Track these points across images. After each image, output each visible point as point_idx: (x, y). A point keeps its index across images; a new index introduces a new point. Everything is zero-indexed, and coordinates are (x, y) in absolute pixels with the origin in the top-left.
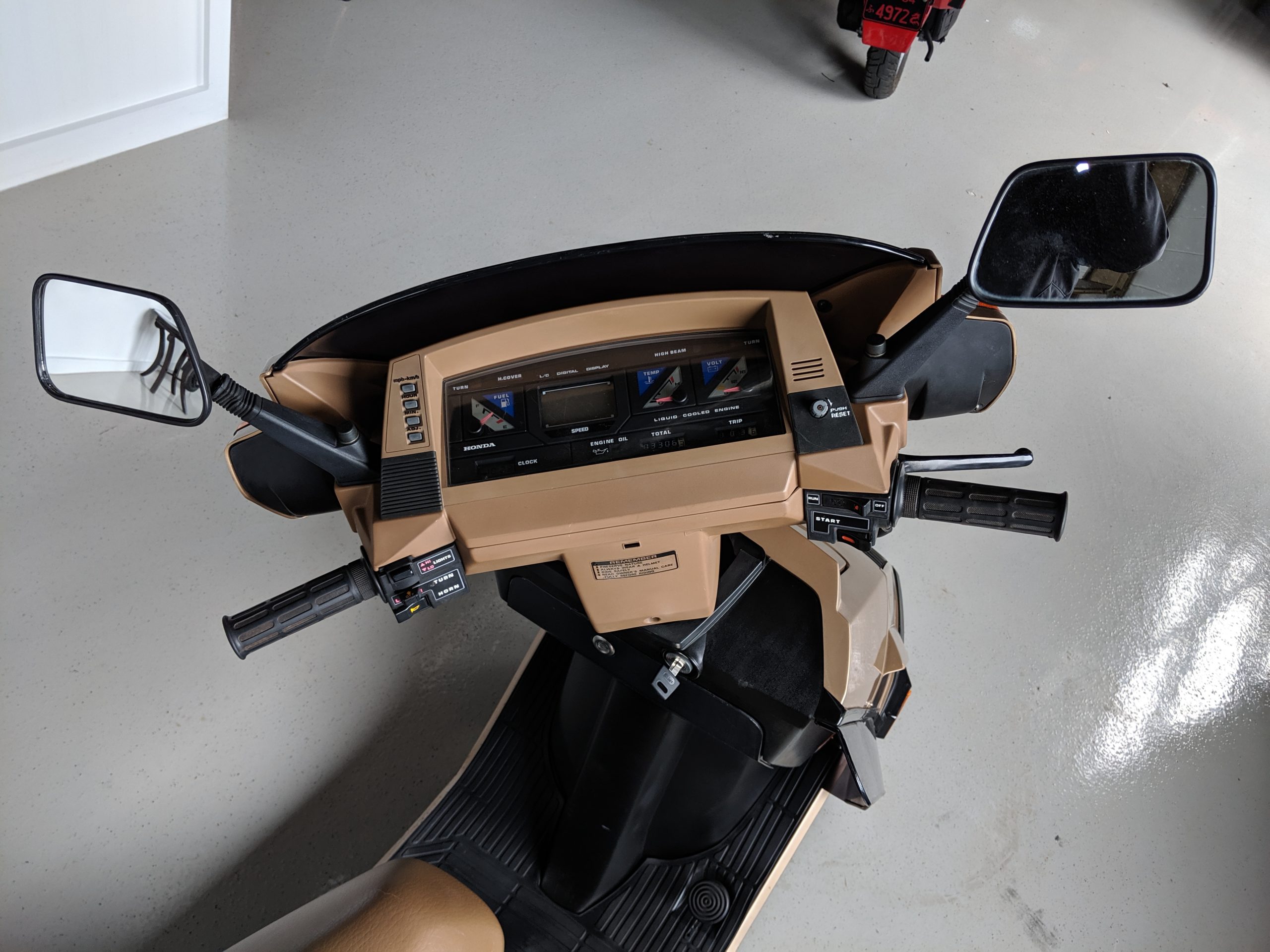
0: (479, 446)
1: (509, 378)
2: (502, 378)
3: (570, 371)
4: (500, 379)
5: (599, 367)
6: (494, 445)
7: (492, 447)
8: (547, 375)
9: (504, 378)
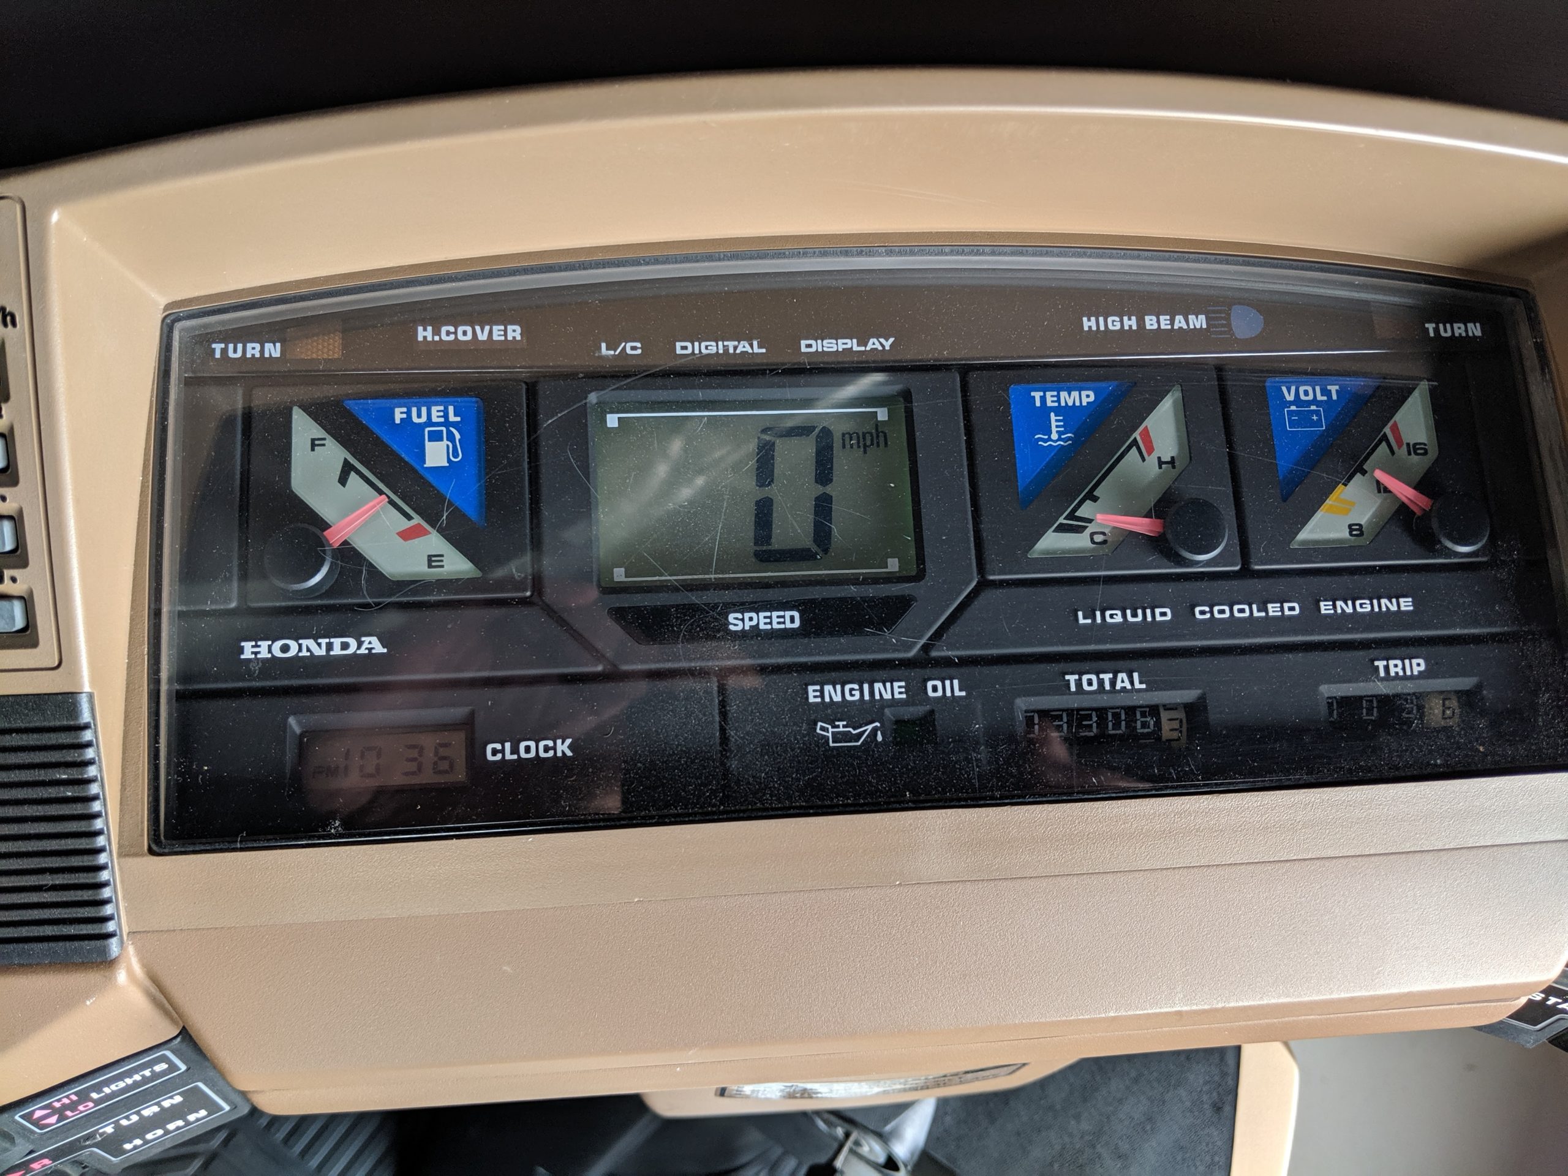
0: (310, 643)
1: (465, 333)
2: (437, 332)
3: (731, 344)
4: (424, 333)
5: (852, 344)
6: (379, 648)
7: (371, 655)
8: (632, 348)
9: (446, 333)
